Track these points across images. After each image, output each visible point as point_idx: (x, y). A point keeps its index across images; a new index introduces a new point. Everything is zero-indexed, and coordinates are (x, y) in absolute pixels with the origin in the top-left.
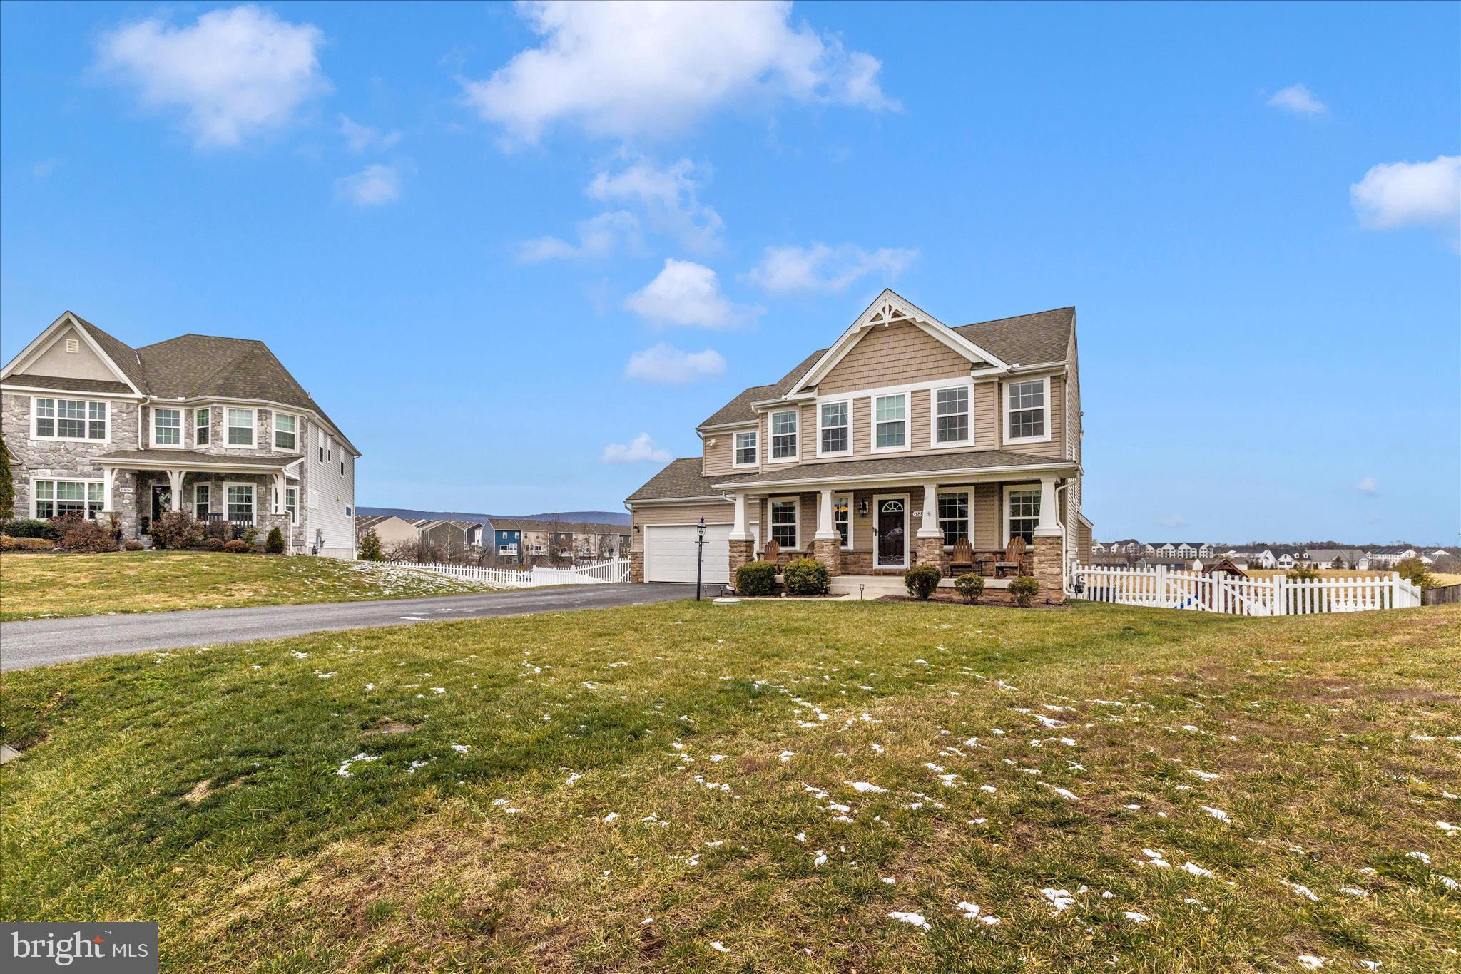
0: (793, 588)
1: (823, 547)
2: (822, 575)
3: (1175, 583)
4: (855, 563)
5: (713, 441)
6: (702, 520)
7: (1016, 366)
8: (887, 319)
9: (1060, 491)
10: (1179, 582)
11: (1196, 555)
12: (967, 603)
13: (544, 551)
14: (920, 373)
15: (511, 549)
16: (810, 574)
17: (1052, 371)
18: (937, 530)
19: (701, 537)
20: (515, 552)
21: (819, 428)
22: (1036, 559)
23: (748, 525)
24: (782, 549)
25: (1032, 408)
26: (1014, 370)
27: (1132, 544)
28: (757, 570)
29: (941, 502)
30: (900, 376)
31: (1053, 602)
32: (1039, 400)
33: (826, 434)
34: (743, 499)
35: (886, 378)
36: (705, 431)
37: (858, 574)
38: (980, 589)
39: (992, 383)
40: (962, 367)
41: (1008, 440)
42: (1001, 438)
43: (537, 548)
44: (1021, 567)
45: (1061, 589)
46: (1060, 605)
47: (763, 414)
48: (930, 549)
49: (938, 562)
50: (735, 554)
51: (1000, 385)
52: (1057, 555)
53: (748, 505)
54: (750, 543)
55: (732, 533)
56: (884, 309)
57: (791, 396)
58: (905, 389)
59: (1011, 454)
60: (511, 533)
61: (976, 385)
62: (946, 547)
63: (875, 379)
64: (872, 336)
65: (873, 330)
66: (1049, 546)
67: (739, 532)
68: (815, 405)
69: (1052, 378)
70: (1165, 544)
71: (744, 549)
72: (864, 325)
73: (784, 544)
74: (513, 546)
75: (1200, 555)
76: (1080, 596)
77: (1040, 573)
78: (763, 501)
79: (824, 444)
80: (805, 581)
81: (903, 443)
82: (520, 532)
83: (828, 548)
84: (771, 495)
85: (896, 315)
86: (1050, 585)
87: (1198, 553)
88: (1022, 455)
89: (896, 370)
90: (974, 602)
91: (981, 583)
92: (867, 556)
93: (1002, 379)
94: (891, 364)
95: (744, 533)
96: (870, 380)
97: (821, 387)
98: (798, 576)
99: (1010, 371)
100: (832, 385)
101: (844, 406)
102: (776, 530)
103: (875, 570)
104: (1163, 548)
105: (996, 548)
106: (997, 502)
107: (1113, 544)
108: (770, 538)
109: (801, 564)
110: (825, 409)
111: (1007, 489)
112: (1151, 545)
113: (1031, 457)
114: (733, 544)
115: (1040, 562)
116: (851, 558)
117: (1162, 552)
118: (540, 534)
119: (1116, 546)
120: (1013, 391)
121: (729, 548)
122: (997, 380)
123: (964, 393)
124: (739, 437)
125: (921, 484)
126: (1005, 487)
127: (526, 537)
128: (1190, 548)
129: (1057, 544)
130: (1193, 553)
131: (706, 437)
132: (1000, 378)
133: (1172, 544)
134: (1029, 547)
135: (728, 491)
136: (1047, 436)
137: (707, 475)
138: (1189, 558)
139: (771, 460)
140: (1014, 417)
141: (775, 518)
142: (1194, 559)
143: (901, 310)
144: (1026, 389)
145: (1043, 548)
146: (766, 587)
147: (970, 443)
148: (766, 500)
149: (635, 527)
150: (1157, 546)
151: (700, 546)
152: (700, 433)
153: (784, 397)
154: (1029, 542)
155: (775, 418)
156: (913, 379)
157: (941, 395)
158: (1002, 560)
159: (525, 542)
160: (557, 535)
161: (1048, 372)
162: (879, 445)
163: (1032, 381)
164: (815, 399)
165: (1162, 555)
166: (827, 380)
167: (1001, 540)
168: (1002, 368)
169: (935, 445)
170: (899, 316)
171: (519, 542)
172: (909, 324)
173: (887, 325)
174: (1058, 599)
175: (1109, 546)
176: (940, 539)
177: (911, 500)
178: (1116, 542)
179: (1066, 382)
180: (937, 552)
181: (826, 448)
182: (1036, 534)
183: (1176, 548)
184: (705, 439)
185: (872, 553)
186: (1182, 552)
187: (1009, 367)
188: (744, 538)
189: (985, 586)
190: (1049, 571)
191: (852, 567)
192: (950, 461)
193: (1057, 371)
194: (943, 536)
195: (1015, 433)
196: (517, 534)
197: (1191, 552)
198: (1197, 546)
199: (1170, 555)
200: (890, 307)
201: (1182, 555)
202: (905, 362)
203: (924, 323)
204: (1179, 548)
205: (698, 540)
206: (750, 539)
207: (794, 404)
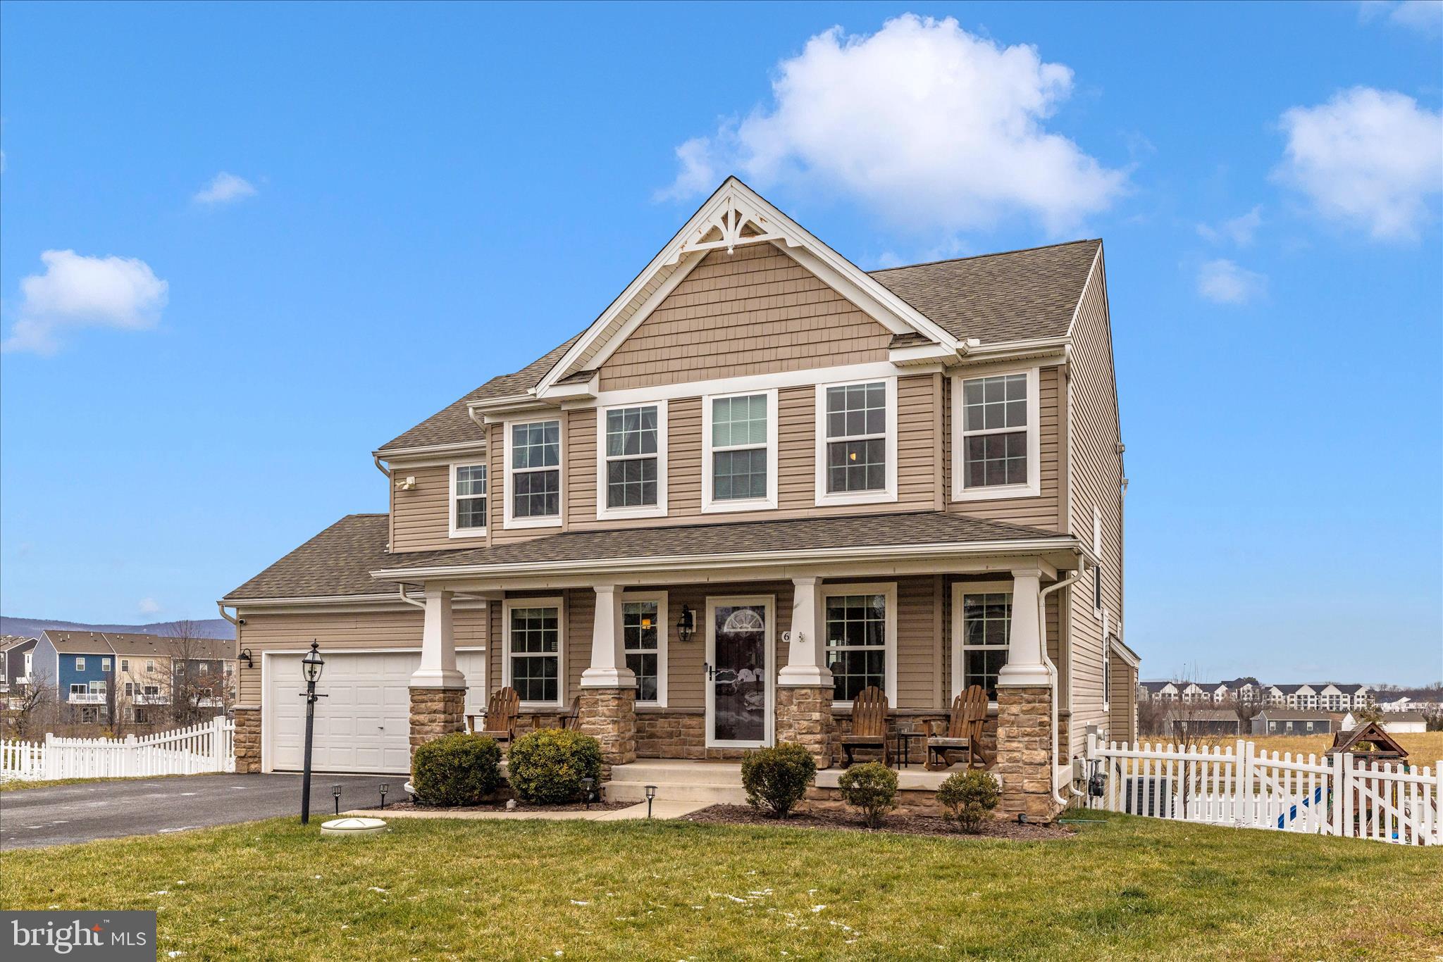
0: (525, 791)
1: (596, 702)
2: (589, 764)
3: (1270, 774)
4: (670, 735)
5: (410, 480)
6: (315, 646)
7: (974, 343)
8: (732, 238)
9: (1048, 596)
10: (1276, 773)
11: (1348, 706)
12: (863, 825)
13: (164, 696)
14: (796, 352)
15: (94, 691)
16: (561, 762)
17: (1043, 357)
18: (817, 670)
19: (312, 685)
20: (101, 699)
21: (602, 457)
22: (1001, 732)
23: (450, 656)
24: (526, 705)
25: (1006, 430)
26: (970, 351)
27: (1249, 686)
28: (454, 754)
29: (834, 613)
30: (758, 356)
31: (1031, 818)
32: (1019, 414)
33: (615, 470)
34: (439, 601)
35: (732, 359)
36: (392, 460)
37: (676, 758)
38: (889, 794)
39: (930, 376)
40: (874, 343)
41: (960, 492)
42: (947, 487)
43: (148, 690)
44: (975, 747)
45: (1049, 793)
46: (1046, 825)
47: (494, 426)
48: (805, 709)
49: (819, 737)
50: (422, 718)
51: (947, 382)
52: (1041, 724)
53: (452, 615)
54: (454, 695)
55: (416, 674)
56: (725, 219)
57: (546, 390)
58: (768, 383)
59: (961, 519)
60: (93, 659)
61: (900, 379)
62: (837, 705)
63: (710, 361)
64: (704, 273)
65: (707, 260)
66: (1026, 707)
67: (430, 672)
68: (594, 410)
69: (1043, 370)
70: (1300, 687)
71: (440, 706)
72: (687, 249)
73: (536, 696)
74: (99, 685)
75: (1356, 706)
76: (1098, 803)
77: (1010, 760)
78: (494, 606)
79: (611, 490)
80: (550, 777)
81: (763, 493)
82: (113, 657)
83: (607, 706)
84: (510, 594)
85: (749, 230)
86: (1028, 786)
87: (1352, 703)
88: (980, 522)
89: (750, 344)
90: (875, 822)
91: (891, 782)
92: (694, 722)
93: (948, 370)
94: (741, 332)
95: (441, 674)
96: (699, 362)
97: (606, 373)
98: (535, 765)
99: (963, 353)
100: (626, 371)
101: (649, 415)
102: (518, 665)
103: (710, 750)
104: (1298, 693)
105: (937, 707)
106: (938, 617)
107: (1217, 686)
108: (506, 681)
109: (544, 740)
110: (614, 419)
111: (959, 590)
112: (1279, 687)
113: (995, 525)
114: (419, 695)
115: (1010, 738)
116: (662, 725)
117: (1295, 700)
118: (155, 664)
119: (1223, 688)
120: (972, 394)
121: (410, 704)
122: (940, 369)
123: (877, 396)
124: (462, 473)
125: (787, 576)
126: (954, 585)
127: (125, 668)
128: (1339, 693)
129: (1041, 701)
130: (1345, 702)
131: (395, 472)
132: (946, 368)
133: (1311, 686)
134: (993, 706)
135: (409, 585)
136: (1033, 487)
137: (397, 550)
138: (1338, 711)
139: (509, 521)
140: (973, 446)
141: (518, 642)
142: (1345, 711)
143: (758, 222)
144: (995, 392)
145: (1015, 709)
146: (474, 788)
147: (888, 495)
148: (499, 603)
149: (243, 657)
150: (1288, 690)
151: (311, 703)
152: (384, 464)
153: (531, 391)
154: (993, 697)
155: (519, 436)
156: (782, 364)
157: (835, 398)
158: (946, 731)
159: (122, 678)
160: (192, 664)
161: (1035, 358)
162: (716, 496)
163: (1006, 375)
164: (593, 398)
165: (1295, 706)
166: (618, 360)
167: (946, 691)
168: (947, 346)
169: (824, 499)
170: (754, 233)
171: (110, 677)
172: (775, 251)
173: (730, 251)
174: (1042, 813)
175: (1210, 688)
176: (822, 689)
177: (777, 608)
178: (1223, 683)
179: (1067, 378)
180: (816, 716)
181: (615, 499)
182: (1003, 681)
183: (1318, 693)
184: (395, 475)
185: (702, 715)
186: (1327, 700)
187: (961, 345)
188: (439, 683)
189: (901, 786)
190: (1027, 756)
191: (665, 745)
192: (846, 531)
193: (1052, 356)
194: (830, 682)
195: (974, 478)
196: (106, 662)
197: (1342, 700)
198: (1350, 690)
199: (1309, 705)
200: (738, 215)
201: (1327, 705)
202: (768, 329)
203: (802, 249)
204: (1323, 693)
205: (305, 691)
206: (453, 684)
207: (552, 406)
